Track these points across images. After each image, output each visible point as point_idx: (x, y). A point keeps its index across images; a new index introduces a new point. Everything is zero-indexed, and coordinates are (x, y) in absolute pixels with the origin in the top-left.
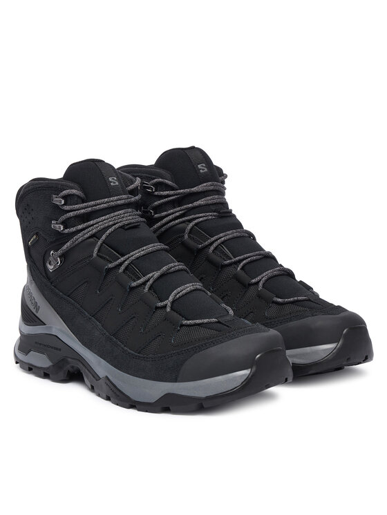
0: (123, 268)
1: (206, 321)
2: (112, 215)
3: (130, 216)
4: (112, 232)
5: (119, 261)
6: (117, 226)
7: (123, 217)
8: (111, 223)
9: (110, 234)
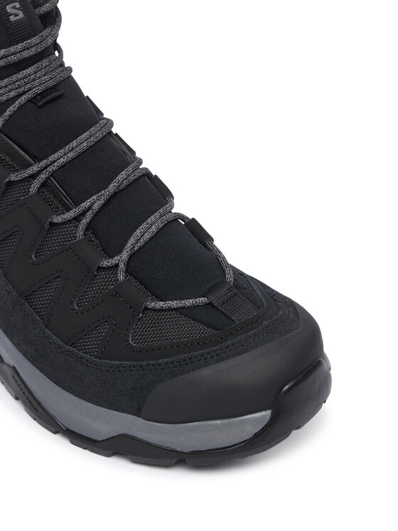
0: (36, 184)
1: (189, 302)
2: (14, 78)
3: (45, 75)
4: (15, 112)
5: (30, 171)
6: (23, 99)
7: (34, 80)
8: (12, 94)
9: (10, 116)
